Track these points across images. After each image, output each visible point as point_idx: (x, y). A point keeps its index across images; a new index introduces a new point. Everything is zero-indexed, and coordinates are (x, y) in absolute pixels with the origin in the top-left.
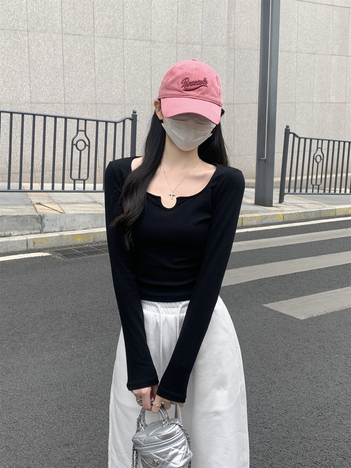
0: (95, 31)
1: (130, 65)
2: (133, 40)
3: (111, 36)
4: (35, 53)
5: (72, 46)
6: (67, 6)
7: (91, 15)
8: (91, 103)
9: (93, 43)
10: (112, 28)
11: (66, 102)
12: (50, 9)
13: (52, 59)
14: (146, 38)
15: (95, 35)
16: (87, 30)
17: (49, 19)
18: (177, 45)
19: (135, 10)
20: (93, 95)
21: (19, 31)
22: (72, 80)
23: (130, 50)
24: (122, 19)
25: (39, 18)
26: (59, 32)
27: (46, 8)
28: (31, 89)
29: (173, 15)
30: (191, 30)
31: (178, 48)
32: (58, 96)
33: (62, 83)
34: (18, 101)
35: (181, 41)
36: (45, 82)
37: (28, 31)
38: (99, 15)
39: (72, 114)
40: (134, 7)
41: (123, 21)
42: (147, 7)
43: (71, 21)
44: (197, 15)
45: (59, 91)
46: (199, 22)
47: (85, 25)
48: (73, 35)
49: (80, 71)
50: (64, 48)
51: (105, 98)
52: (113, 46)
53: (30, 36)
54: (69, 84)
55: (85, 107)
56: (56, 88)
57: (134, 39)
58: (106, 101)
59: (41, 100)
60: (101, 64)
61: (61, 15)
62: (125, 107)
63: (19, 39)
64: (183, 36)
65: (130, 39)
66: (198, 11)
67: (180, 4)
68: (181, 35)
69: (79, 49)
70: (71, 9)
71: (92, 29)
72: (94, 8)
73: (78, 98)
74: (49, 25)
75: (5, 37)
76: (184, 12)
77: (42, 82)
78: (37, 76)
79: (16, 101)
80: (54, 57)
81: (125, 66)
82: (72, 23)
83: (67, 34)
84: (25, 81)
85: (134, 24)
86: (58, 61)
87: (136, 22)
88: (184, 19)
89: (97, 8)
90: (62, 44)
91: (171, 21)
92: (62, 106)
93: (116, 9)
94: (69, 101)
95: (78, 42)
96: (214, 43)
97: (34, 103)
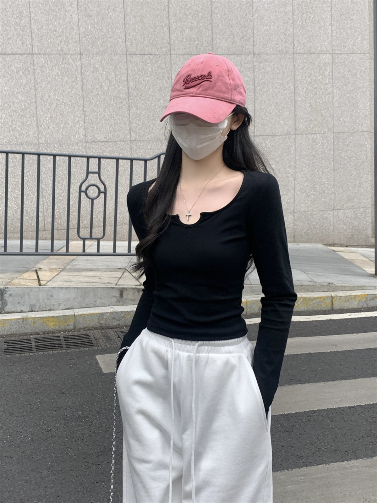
0: (171, 48)
3: (196, 52)
4: (90, 80)
5: (140, 68)
6: (132, 19)
7: (166, 28)
9: (170, 63)
10: (196, 43)
11: (132, 139)
12: (110, 25)
13: (113, 86)
14: (247, 52)
15: (172, 53)
16: (161, 47)
17: (109, 38)
18: (294, 56)
19: (228, 17)
21: (69, 55)
22: (141, 111)
24: (210, 29)
25: (95, 38)
26: (122, 52)
27: (105, 25)
28: (86, 125)
29: (287, 17)
31: (295, 60)
32: (121, 131)
33: (126, 116)
34: (69, 140)
35: (301, 51)
36: (105, 116)
37: (81, 54)
38: (177, 28)
39: (140, 154)
40: (227, 12)
41: (212, 31)
42: (247, 11)
43: (137, 38)
44: (324, 16)
45: (123, 126)
46: (327, 24)
47: (158, 41)
49: (151, 99)
50: (129, 72)
53: (83, 60)
54: (138, 117)
56: (119, 122)
57: (227, 53)
59: (99, 138)
61: (124, 32)
63: (69, 64)
64: (303, 43)
65: (222, 54)
66: (324, 10)
67: (296, 4)
68: (300, 43)
69: (149, 72)
70: (138, 23)
71: (167, 45)
72: (170, 19)
73: (149, 133)
74: (109, 46)
75: (52, 64)
76: (302, 14)
77: (100, 115)
78: (93, 109)
79: (67, 141)
80: (116, 84)
82: (139, 40)
83: (133, 54)
84: (78, 116)
85: (229, 34)
86: (121, 89)
87: (231, 32)
88: (304, 22)
89: (174, 19)
90: (126, 67)
91: (284, 26)
92: (127, 144)
93: (202, 17)
94: (136, 137)
95: (148, 64)
96: (351, 51)
97: (90, 142)
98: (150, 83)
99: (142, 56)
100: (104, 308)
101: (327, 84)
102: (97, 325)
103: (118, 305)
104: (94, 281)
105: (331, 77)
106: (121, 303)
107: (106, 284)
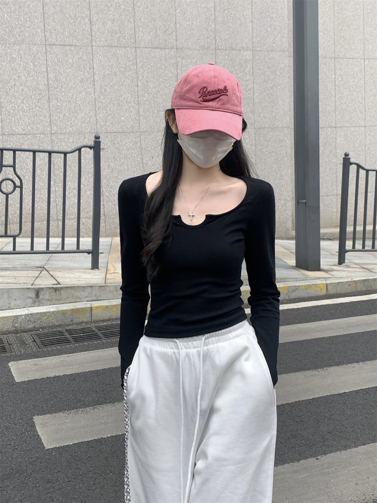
0: (93, 40)
1: (147, 81)
2: (150, 49)
3: (117, 45)
4: (7, 71)
5: (60, 60)
6: (51, 9)
7: (87, 19)
8: (90, 132)
9: (92, 55)
10: (118, 35)
11: (52, 132)
12: (28, 14)
13: (31, 77)
14: (170, 46)
15: (93, 45)
16: (82, 38)
17: (26, 27)
18: (216, 52)
19: (151, 10)
20: (93, 122)
22: (62, 103)
23: (145, 61)
24: (133, 22)
25: (12, 26)
26: (41, 43)
27: (22, 13)
29: (209, 13)
30: (236, 32)
31: (217, 56)
32: (41, 124)
33: (46, 108)
35: (222, 47)
36: (23, 107)
38: (98, 19)
39: (62, 147)
40: (150, 6)
41: (134, 24)
43: (57, 28)
44: (245, 13)
45: (42, 119)
46: (247, 21)
47: (79, 32)
48: (61, 45)
49: (72, 91)
50: (49, 63)
51: (110, 125)
52: (120, 58)
54: (58, 109)
55: (80, 138)
56: (38, 114)
57: (151, 47)
58: (112, 129)
59: (17, 131)
60: (104, 81)
61: (43, 22)
62: (140, 136)
64: (225, 39)
65: (146, 48)
66: (245, 7)
68: (221, 39)
69: (70, 63)
70: (58, 13)
71: (88, 37)
72: (91, 10)
74: (27, 35)
76: (224, 10)
77: (18, 107)
78: (10, 101)
80: (35, 74)
81: (139, 82)
82: (59, 31)
83: (52, 45)
85: (151, 28)
86: (40, 80)
87: (153, 25)
88: (226, 19)
89: (96, 11)
90: (45, 58)
91: (206, 22)
92: (48, 137)
93: (124, 9)
94: (57, 130)
95: (68, 55)
96: (271, 48)
97: (7, 135)
98: (71, 74)
99: (62, 47)
100: (18, 310)
101: (247, 80)
102: (11, 329)
103: (34, 307)
104: (9, 281)
105: (251, 73)
106: (37, 304)
107: (21, 285)
